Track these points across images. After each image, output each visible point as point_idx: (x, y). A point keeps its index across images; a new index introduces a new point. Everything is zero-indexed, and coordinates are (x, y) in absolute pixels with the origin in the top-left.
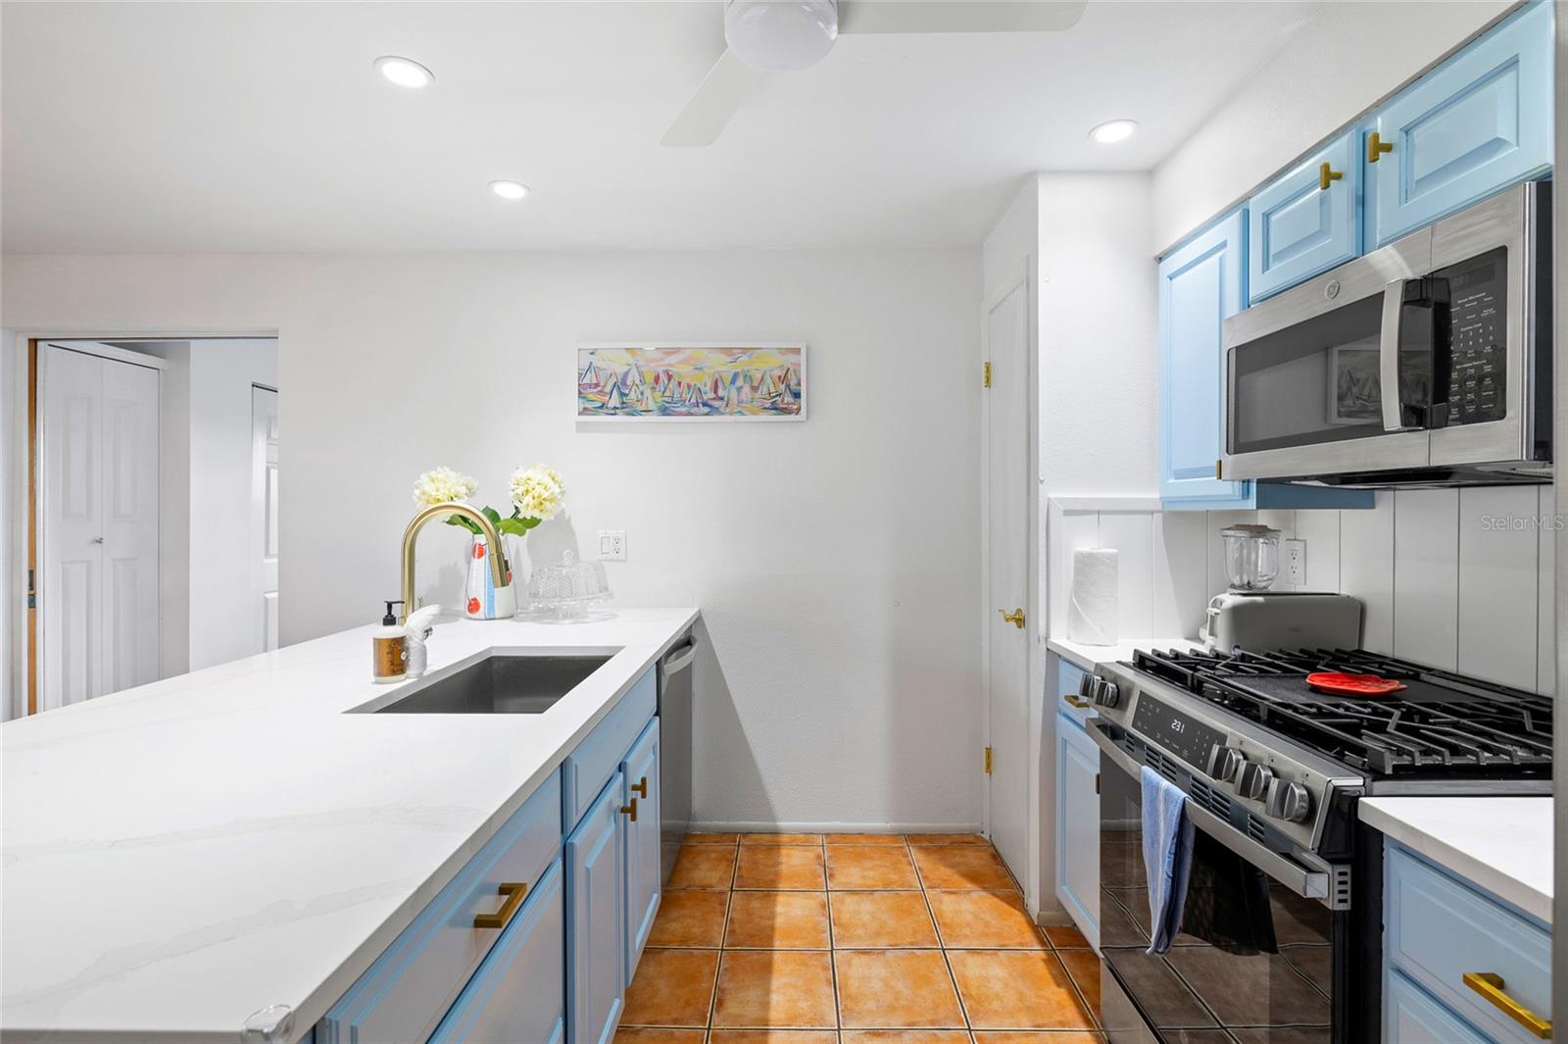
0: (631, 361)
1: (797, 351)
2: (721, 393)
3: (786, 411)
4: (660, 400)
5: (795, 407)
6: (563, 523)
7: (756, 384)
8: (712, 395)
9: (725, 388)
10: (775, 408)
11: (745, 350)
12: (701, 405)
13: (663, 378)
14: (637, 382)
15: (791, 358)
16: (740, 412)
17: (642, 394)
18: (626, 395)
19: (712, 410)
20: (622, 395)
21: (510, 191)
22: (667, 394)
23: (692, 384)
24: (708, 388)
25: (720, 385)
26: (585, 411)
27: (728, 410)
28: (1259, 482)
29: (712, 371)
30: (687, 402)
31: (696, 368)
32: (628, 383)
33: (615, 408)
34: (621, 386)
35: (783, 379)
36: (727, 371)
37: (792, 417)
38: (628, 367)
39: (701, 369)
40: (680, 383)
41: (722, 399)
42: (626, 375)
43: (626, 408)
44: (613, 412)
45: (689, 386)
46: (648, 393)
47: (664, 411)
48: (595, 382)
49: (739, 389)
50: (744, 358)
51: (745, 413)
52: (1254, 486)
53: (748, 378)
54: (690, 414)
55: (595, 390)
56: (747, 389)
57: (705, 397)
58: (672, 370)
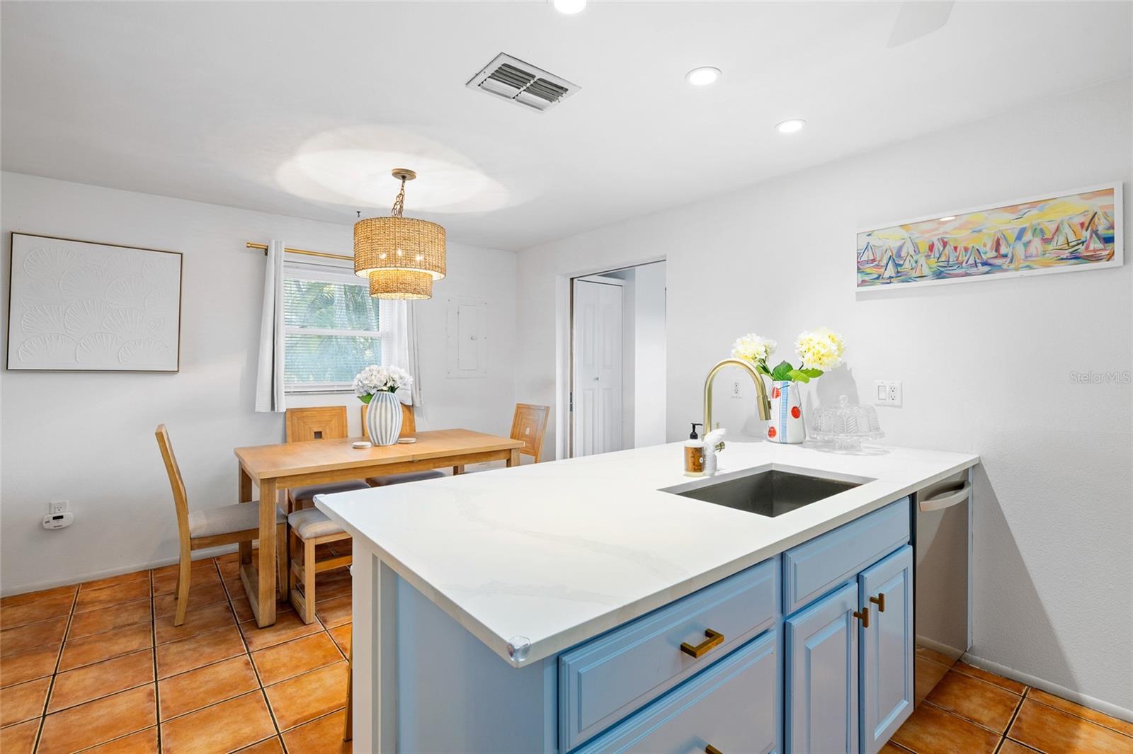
0: (906, 235)
1: (1110, 192)
2: (1003, 250)
3: (1093, 258)
4: (934, 265)
5: (1107, 252)
6: (843, 373)
7: (1048, 235)
8: (994, 254)
9: (1008, 244)
10: (1075, 257)
11: (1033, 205)
12: (980, 265)
13: (939, 246)
14: (912, 252)
15: (1100, 201)
16: (1027, 266)
17: (916, 262)
18: (901, 265)
19: (994, 269)
20: (897, 265)
22: (943, 259)
23: (970, 246)
24: (988, 249)
25: (1003, 243)
26: (863, 283)
27: (1012, 266)
29: (993, 231)
30: (964, 264)
31: (974, 231)
32: (903, 254)
33: (891, 277)
34: (896, 259)
35: (1089, 224)
36: (1012, 228)
37: (1103, 264)
38: (903, 241)
39: (980, 231)
40: (956, 248)
41: (1005, 256)
42: (900, 249)
43: (900, 276)
44: (888, 281)
45: (966, 249)
46: (922, 260)
47: (939, 275)
48: (871, 258)
49: (1027, 244)
50: (1034, 212)
51: (1035, 267)
53: (1039, 231)
54: (967, 275)
55: (871, 265)
56: (1037, 242)
57: (985, 257)
58: (947, 237)
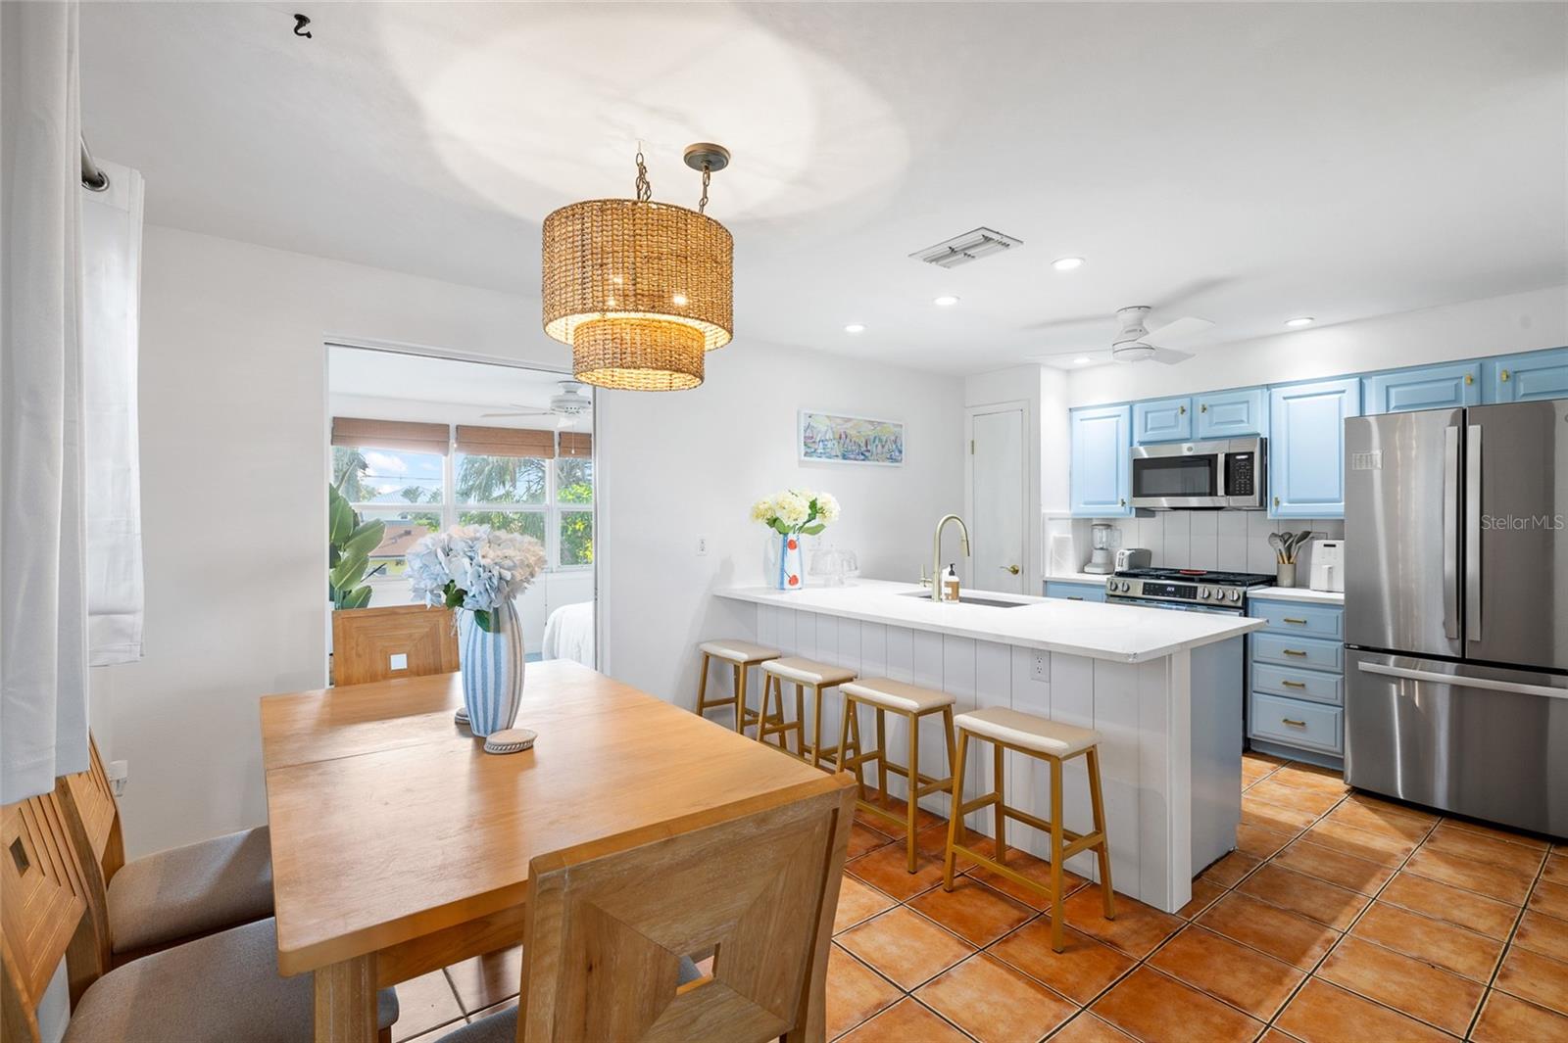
0: (829, 424)
1: (901, 426)
2: (869, 448)
3: (896, 461)
4: (842, 449)
5: (900, 459)
7: (883, 444)
8: (865, 449)
9: (870, 445)
10: (891, 459)
11: (879, 423)
12: (860, 454)
13: (843, 436)
14: (831, 437)
15: (899, 430)
16: (877, 460)
17: (833, 445)
18: (826, 446)
19: (866, 459)
20: (824, 445)
21: (855, 329)
22: (845, 446)
23: (856, 441)
24: (863, 444)
25: (868, 443)
26: (806, 454)
27: (872, 458)
28: (1136, 508)
29: (865, 434)
30: (854, 452)
31: (858, 432)
32: (827, 437)
33: (821, 453)
34: (823, 440)
35: (895, 441)
36: (872, 434)
37: (898, 465)
38: (828, 428)
39: (860, 432)
40: (851, 441)
41: (869, 451)
42: (826, 433)
43: (826, 453)
44: (820, 456)
45: (855, 443)
46: (836, 445)
47: (844, 457)
48: (811, 435)
49: (877, 446)
50: (879, 428)
51: (880, 461)
52: (1134, 510)
53: (880, 440)
54: (856, 459)
55: (811, 441)
56: (880, 446)
57: (862, 450)
58: (848, 431)
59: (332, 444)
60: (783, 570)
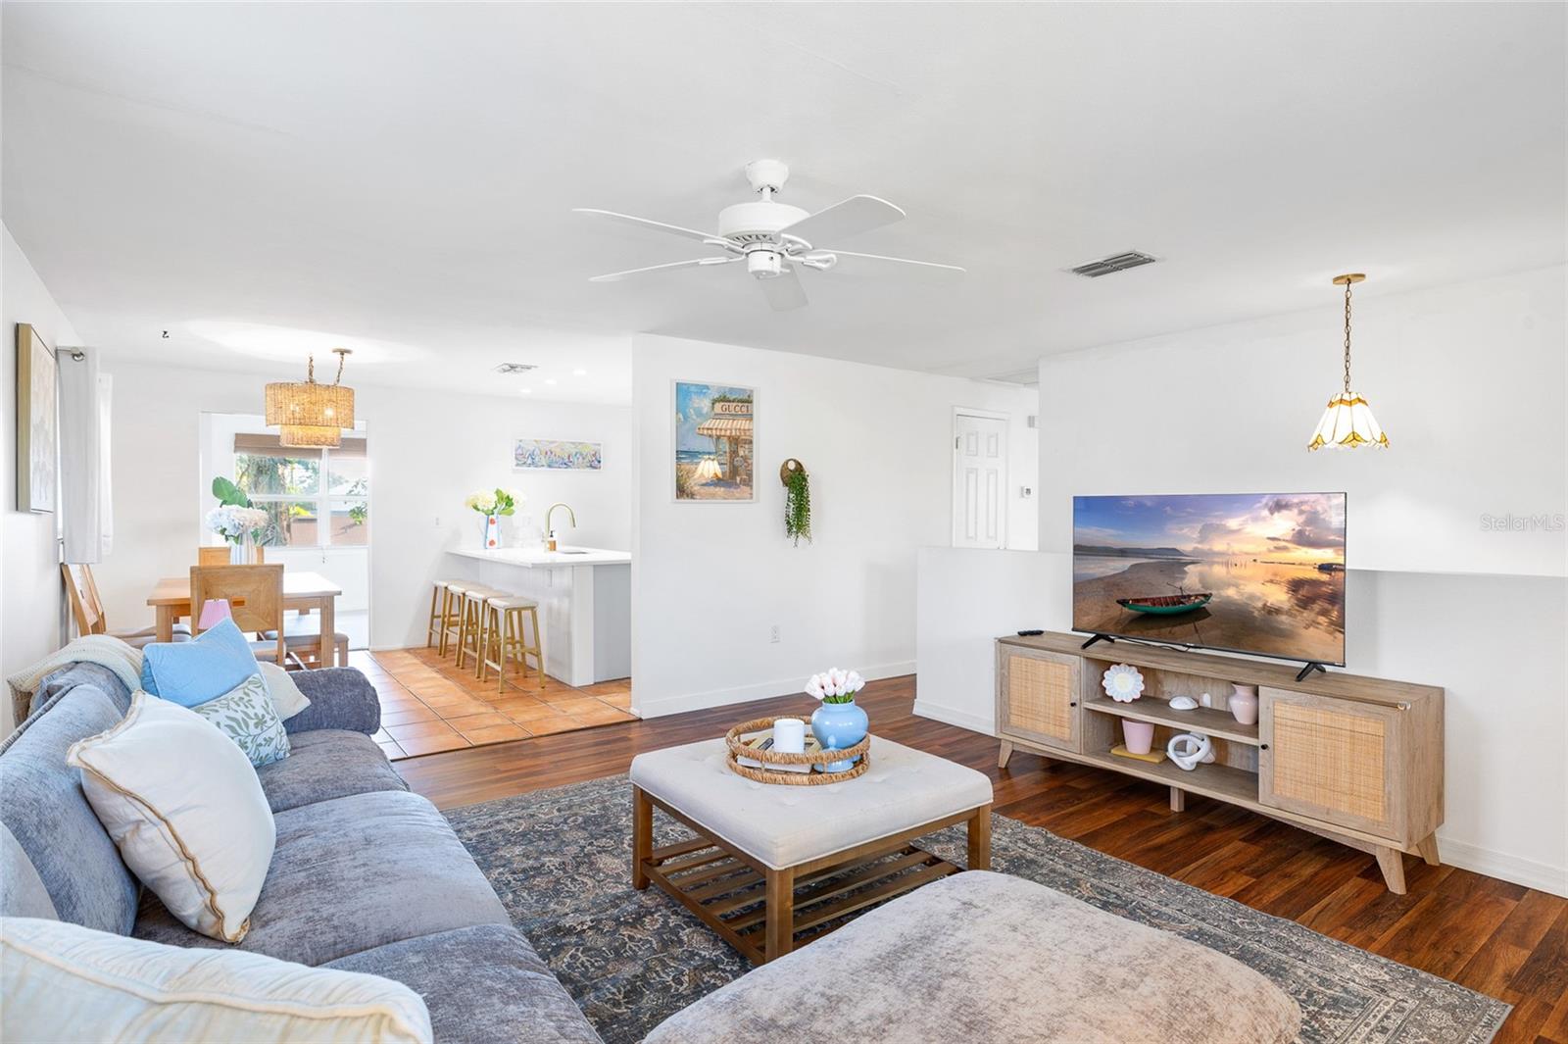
0: (536, 445)
1: (599, 445)
2: (571, 460)
3: (595, 468)
4: (547, 462)
5: (599, 466)
6: (511, 513)
7: (584, 457)
8: (568, 461)
9: (572, 458)
10: (591, 466)
11: (580, 443)
12: (563, 464)
13: (549, 453)
14: (539, 454)
15: (597, 447)
16: (578, 468)
17: (540, 459)
18: (534, 459)
19: (568, 467)
22: (550, 459)
23: (560, 456)
24: (566, 458)
26: (517, 465)
27: (574, 467)
29: (568, 451)
30: (558, 463)
31: (562, 449)
32: (535, 454)
33: (530, 464)
34: (532, 456)
35: (594, 455)
36: (573, 451)
37: (597, 470)
38: (535, 448)
40: (555, 456)
41: (571, 462)
42: (534, 451)
43: (534, 464)
44: (529, 466)
46: (543, 459)
47: (549, 466)
48: (521, 453)
49: (578, 459)
50: (580, 447)
51: (580, 468)
53: (581, 454)
54: (559, 468)
55: (522, 457)
56: (581, 458)
57: (565, 461)
58: (552, 450)
59: (235, 451)
60: (486, 537)
